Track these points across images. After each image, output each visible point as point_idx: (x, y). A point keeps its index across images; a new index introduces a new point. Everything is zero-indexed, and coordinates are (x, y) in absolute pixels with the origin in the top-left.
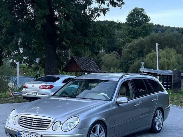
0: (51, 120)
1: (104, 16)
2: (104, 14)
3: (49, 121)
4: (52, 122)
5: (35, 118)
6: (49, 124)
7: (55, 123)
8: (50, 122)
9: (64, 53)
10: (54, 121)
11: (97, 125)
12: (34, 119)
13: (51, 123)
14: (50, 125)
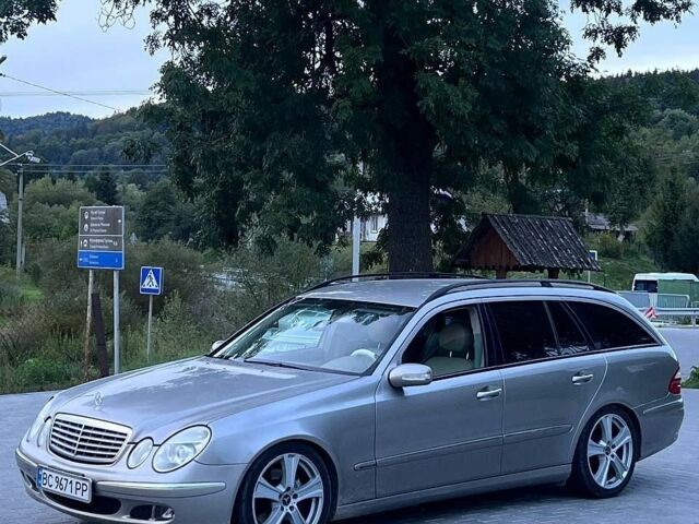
0: (126, 435)
1: (620, 56)
2: (618, 51)
3: (122, 437)
4: (128, 439)
5: (86, 427)
6: (120, 445)
7: (137, 444)
8: (123, 440)
9: (562, 194)
10: (135, 437)
11: (286, 456)
12: (81, 430)
13: (125, 444)
14: (121, 449)
